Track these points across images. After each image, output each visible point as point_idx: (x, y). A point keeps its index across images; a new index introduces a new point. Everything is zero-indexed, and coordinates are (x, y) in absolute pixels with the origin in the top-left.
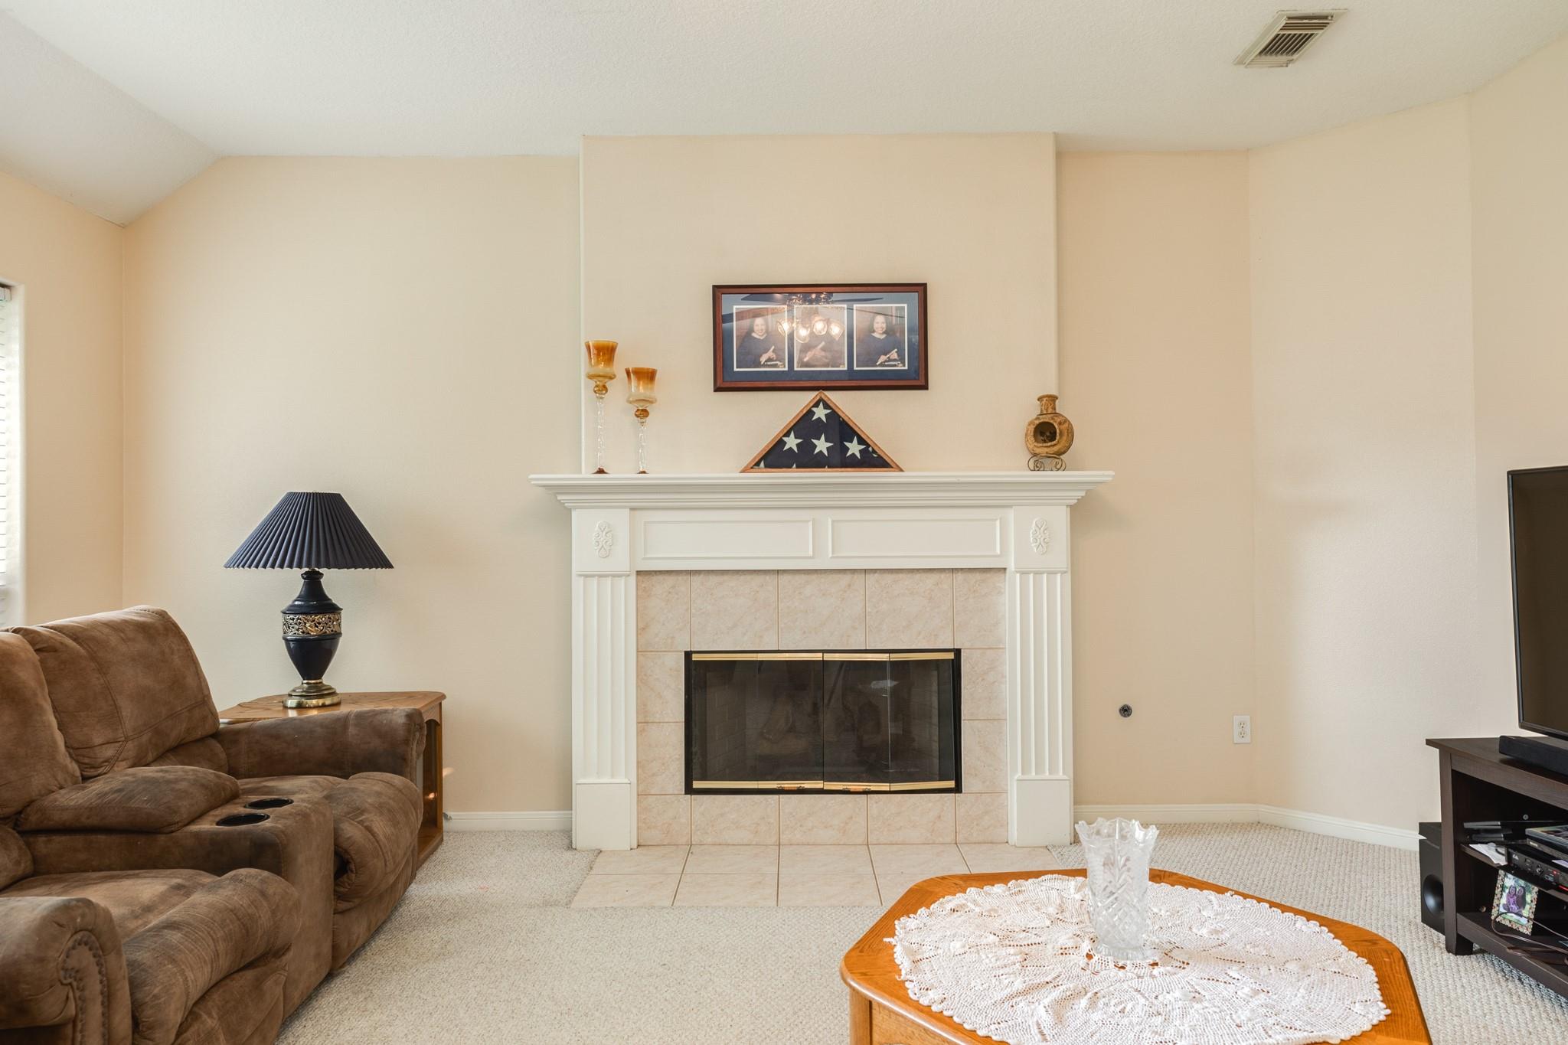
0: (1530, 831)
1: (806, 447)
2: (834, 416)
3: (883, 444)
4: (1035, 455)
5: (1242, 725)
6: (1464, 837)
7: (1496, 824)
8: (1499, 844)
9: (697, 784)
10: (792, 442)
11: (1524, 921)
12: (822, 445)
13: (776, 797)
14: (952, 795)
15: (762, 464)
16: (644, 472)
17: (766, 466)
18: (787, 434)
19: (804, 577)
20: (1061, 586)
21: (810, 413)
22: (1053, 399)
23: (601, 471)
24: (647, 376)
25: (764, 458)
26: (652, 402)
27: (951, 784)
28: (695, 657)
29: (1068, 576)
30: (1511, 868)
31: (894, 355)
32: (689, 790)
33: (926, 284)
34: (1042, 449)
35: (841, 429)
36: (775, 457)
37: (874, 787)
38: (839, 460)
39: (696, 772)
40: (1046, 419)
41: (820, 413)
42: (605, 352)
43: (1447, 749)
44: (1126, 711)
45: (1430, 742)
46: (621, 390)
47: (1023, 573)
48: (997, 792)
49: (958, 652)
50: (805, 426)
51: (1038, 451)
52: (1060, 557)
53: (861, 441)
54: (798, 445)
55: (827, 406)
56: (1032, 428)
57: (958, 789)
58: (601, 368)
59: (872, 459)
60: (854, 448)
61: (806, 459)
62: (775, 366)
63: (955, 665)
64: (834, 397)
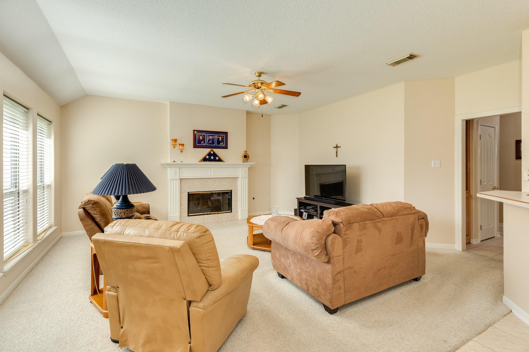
0: (307, 207)
1: (210, 158)
2: (214, 153)
3: (222, 158)
4: (244, 160)
5: (269, 200)
6: (300, 209)
7: (303, 207)
8: (303, 209)
9: (189, 215)
10: (207, 157)
11: (306, 218)
12: (212, 158)
13: (203, 215)
14: (230, 213)
15: (202, 161)
16: (182, 162)
17: (203, 161)
18: (207, 156)
19: (208, 179)
20: (247, 180)
21: (210, 152)
22: (246, 151)
23: (174, 161)
24: (183, 145)
25: (203, 160)
26: (183, 150)
27: (230, 211)
28: (189, 193)
29: (248, 178)
30: (305, 212)
31: (223, 143)
32: (188, 216)
33: (227, 132)
34: (245, 159)
35: (215, 155)
36: (205, 160)
37: (219, 212)
38: (215, 160)
39: (189, 213)
40: (246, 154)
41: (212, 152)
42: (175, 140)
43: (298, 199)
44: (254, 198)
45: (296, 198)
46: (178, 147)
47: (241, 178)
48: (237, 212)
49: (231, 190)
50: (209, 154)
51: (244, 159)
52: (247, 175)
53: (218, 157)
54: (213, 158)
55: (213, 151)
56: (243, 156)
57: (231, 212)
58: (175, 144)
59: (220, 160)
60: (217, 158)
61: (210, 160)
62: (204, 144)
63: (231, 192)
64: (214, 150)
